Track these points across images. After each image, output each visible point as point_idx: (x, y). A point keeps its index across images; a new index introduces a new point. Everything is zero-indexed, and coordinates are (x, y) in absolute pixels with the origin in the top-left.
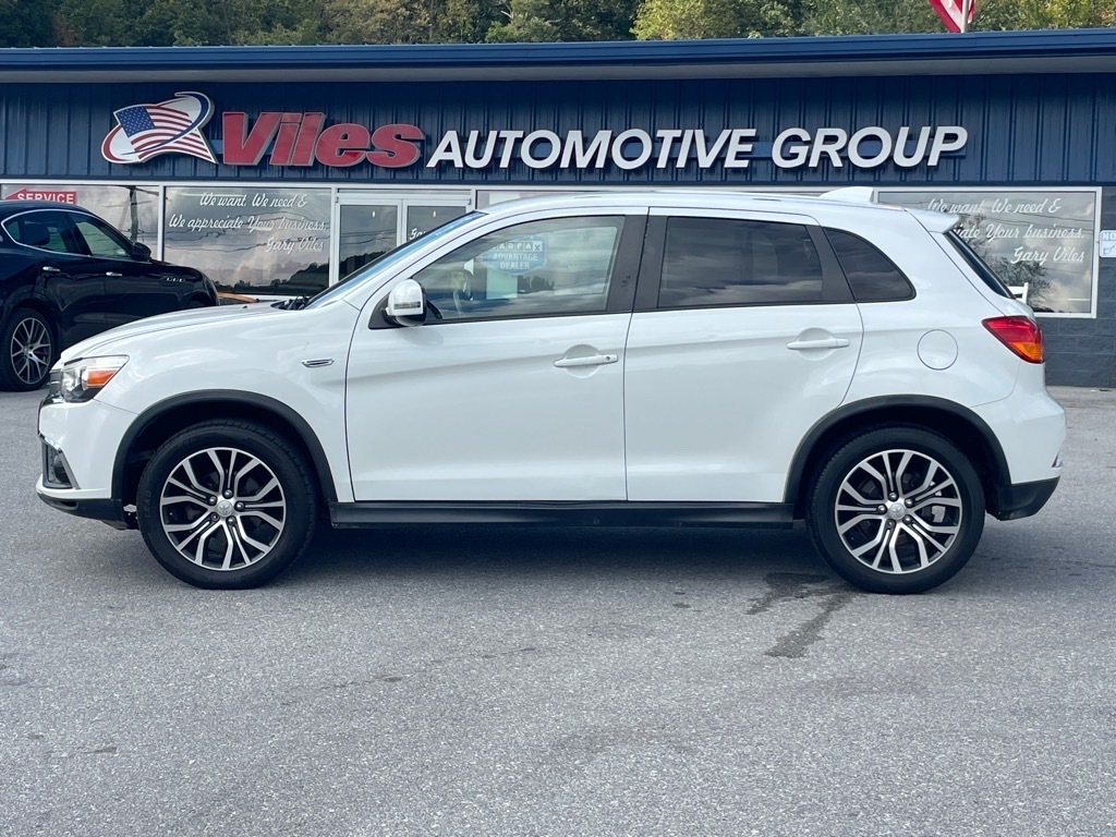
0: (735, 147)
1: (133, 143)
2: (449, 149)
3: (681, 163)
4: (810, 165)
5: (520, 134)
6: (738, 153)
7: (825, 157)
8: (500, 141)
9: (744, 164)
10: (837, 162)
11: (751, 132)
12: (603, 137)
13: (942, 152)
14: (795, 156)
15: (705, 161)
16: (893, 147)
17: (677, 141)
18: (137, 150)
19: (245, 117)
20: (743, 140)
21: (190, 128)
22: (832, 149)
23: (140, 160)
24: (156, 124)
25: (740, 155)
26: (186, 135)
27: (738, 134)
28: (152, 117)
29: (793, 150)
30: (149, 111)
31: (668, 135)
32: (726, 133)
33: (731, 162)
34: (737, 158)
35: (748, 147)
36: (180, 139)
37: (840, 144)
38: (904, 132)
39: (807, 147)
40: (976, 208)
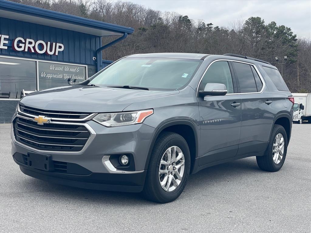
0: (3, 41)
4: (26, 51)
6: (4, 43)
7: (29, 48)
9: (6, 48)
10: (33, 51)
11: (7, 37)
13: (58, 51)
14: (21, 47)
16: (46, 48)
20: (5, 39)
22: (31, 46)
27: (4, 36)
29: (21, 45)
34: (3, 46)
35: (7, 42)
37: (33, 45)
38: (49, 43)
39: (24, 45)
40: (61, 69)
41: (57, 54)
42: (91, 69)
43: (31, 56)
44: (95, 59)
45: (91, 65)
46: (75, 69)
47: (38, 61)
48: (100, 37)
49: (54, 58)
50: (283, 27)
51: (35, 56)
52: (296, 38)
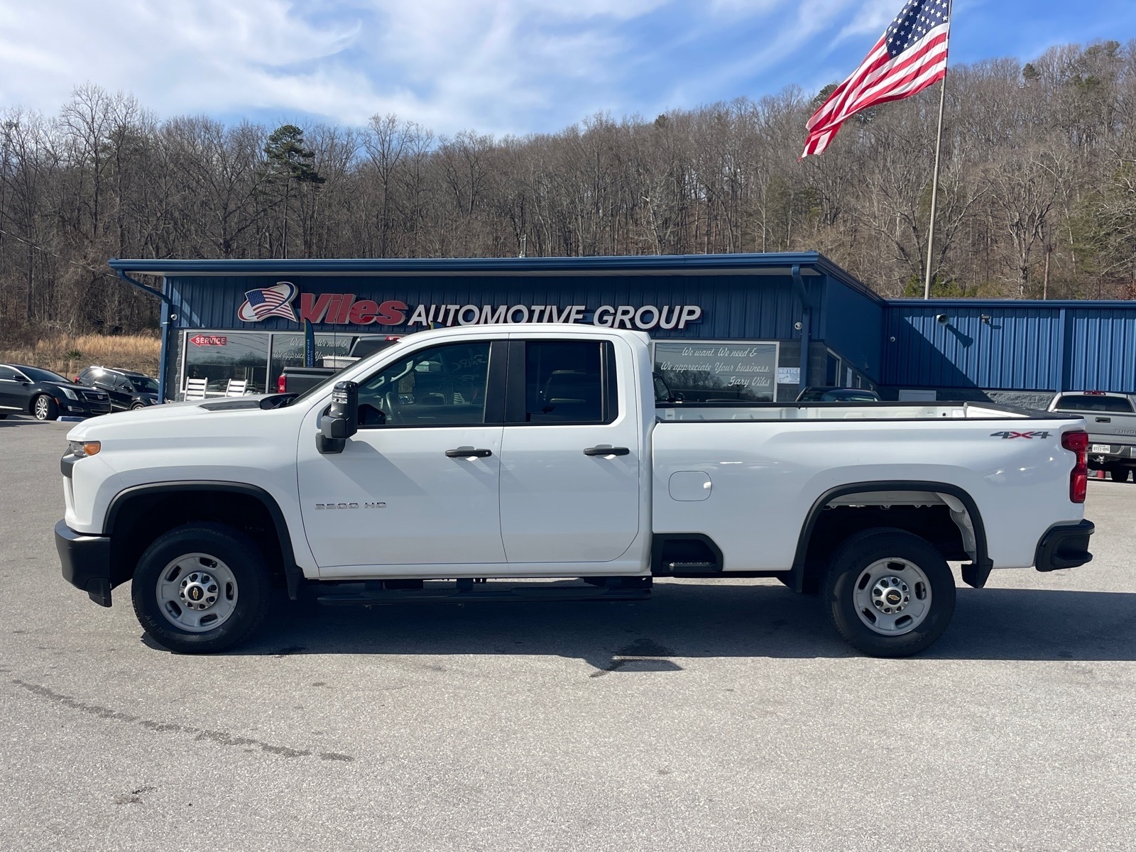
0: (573, 316)
1: (254, 310)
2: (420, 315)
5: (458, 307)
6: (575, 319)
7: (622, 321)
8: (447, 312)
10: (629, 325)
11: (583, 308)
12: (502, 309)
13: (686, 321)
14: (606, 322)
16: (659, 318)
17: (542, 312)
18: (256, 314)
19: (313, 296)
20: (578, 312)
21: (284, 302)
22: (626, 318)
23: (257, 320)
24: (266, 300)
25: (576, 321)
26: (282, 306)
27: (576, 308)
28: (265, 296)
29: (605, 318)
30: (263, 292)
31: (537, 308)
32: (568, 308)
35: (580, 316)
36: (279, 308)
37: (631, 315)
38: (666, 309)
39: (612, 317)
40: (710, 353)
41: (681, 326)
42: (789, 348)
44: (798, 326)
46: (746, 352)
47: (654, 342)
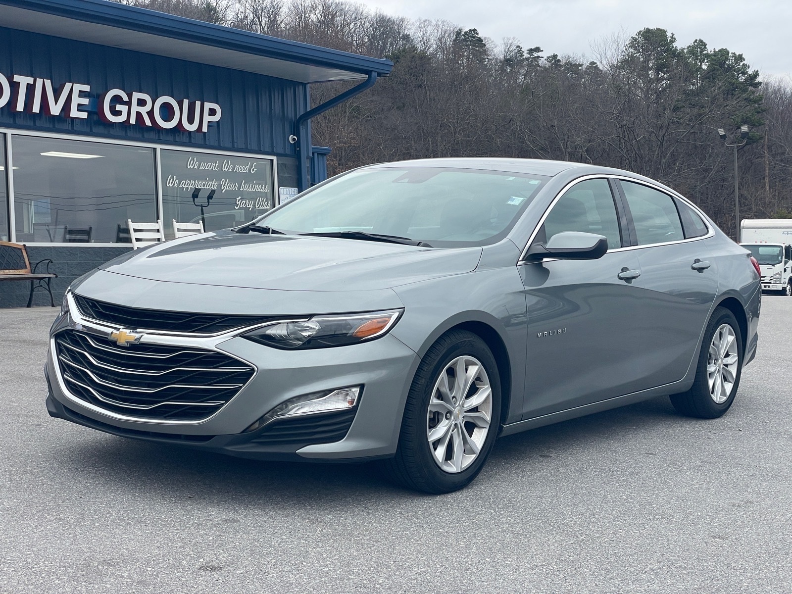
0: (76, 100)
3: (36, 109)
4: (130, 122)
6: (79, 105)
7: (139, 114)
9: (84, 115)
10: (148, 123)
11: (87, 88)
13: (208, 122)
14: (119, 113)
15: (55, 109)
16: (180, 116)
17: (31, 89)
20: (82, 94)
22: (144, 110)
25: (80, 108)
27: (78, 87)
29: (119, 107)
31: (24, 81)
32: (68, 86)
33: (74, 113)
34: (78, 110)
37: (148, 107)
38: (186, 102)
39: (127, 107)
40: (213, 166)
41: (205, 129)
42: (285, 165)
43: (143, 136)
44: (294, 139)
45: (285, 155)
46: (248, 167)
47: (158, 147)
48: (304, 85)
49: (199, 139)
50: (724, 53)
51: (152, 135)
52: (759, 79)
